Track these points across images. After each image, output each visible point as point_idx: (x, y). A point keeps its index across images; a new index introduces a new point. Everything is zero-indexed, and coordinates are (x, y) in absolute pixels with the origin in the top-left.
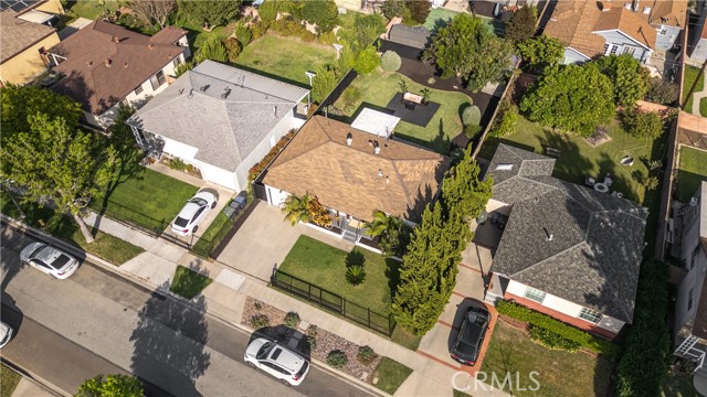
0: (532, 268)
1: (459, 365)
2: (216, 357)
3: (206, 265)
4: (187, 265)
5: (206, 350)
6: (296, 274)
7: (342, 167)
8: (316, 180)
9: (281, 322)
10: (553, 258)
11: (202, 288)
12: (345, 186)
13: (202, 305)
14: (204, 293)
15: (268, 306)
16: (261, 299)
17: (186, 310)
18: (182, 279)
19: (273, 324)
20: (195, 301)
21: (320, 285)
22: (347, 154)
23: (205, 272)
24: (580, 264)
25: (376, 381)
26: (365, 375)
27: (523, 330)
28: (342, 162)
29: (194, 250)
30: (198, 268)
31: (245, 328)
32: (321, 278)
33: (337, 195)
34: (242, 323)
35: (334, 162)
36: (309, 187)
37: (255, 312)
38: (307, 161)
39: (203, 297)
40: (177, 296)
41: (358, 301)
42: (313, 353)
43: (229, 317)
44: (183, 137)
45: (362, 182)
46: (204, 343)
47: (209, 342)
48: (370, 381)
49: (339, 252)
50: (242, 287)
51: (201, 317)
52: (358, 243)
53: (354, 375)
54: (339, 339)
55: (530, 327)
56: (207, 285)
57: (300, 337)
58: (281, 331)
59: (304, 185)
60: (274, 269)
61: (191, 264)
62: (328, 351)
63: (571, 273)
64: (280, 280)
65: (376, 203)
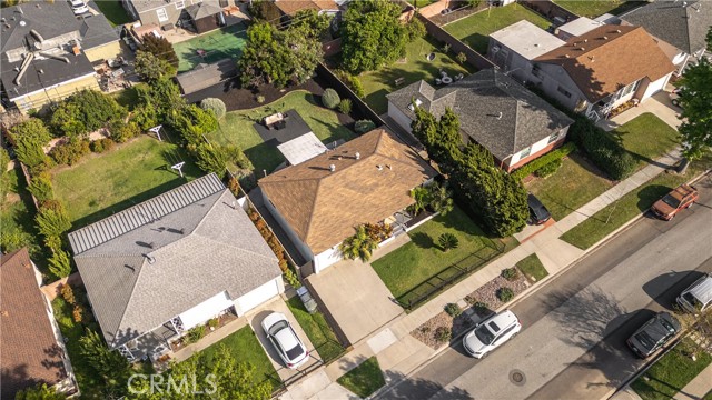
0: (516, 138)
1: (542, 226)
2: (460, 383)
3: (351, 356)
4: (341, 373)
5: (448, 388)
6: (409, 287)
7: (352, 188)
8: (348, 214)
9: (452, 319)
10: (517, 123)
11: (378, 368)
12: (369, 198)
13: (396, 377)
14: (383, 369)
15: (429, 322)
16: (418, 324)
17: (394, 392)
18: (357, 382)
19: (450, 325)
20: (389, 379)
21: (431, 275)
22: (344, 177)
23: (360, 359)
24: (530, 114)
25: (533, 279)
26: (526, 282)
27: (534, 178)
28: (346, 186)
29: (326, 360)
30: (352, 364)
31: (441, 349)
32: (424, 271)
33: (374, 209)
34: (436, 348)
35: (342, 191)
36: (351, 223)
37: (430, 335)
38: (324, 209)
39: (387, 371)
40: (374, 394)
41: (460, 257)
42: (491, 308)
43: (423, 358)
44: (196, 297)
45: (377, 185)
46: (440, 388)
47: (442, 384)
48: (532, 283)
49: (406, 247)
50: (396, 335)
51: (409, 382)
52: (408, 230)
53: (523, 290)
54: (488, 285)
55: (536, 174)
56: (376, 363)
57: (472, 311)
58: (459, 322)
59: (344, 226)
60: (393, 301)
61: (342, 368)
62: (495, 298)
63: (531, 123)
64: (408, 301)
65: (400, 189)
